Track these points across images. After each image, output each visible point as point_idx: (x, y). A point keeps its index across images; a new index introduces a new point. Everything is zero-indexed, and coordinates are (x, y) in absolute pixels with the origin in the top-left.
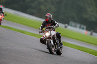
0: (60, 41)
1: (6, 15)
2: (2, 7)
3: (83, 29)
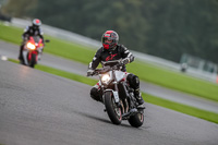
0: (136, 94)
1: (47, 41)
2: (40, 24)
3: (212, 71)
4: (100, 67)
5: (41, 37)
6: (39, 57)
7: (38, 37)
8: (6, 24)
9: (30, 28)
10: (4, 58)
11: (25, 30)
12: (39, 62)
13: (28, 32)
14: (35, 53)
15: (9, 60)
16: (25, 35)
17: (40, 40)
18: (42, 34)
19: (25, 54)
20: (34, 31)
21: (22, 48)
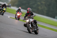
4: (26, 18)
5: (21, 12)
6: (20, 17)
7: (20, 12)
8: (9, 8)
9: (18, 10)
10: (9, 17)
11: (17, 10)
12: (20, 19)
13: (18, 11)
14: (19, 16)
15: (10, 17)
16: (17, 11)
17: (21, 13)
18: (21, 11)
19: (17, 16)
20: (19, 10)
21: (16, 15)
